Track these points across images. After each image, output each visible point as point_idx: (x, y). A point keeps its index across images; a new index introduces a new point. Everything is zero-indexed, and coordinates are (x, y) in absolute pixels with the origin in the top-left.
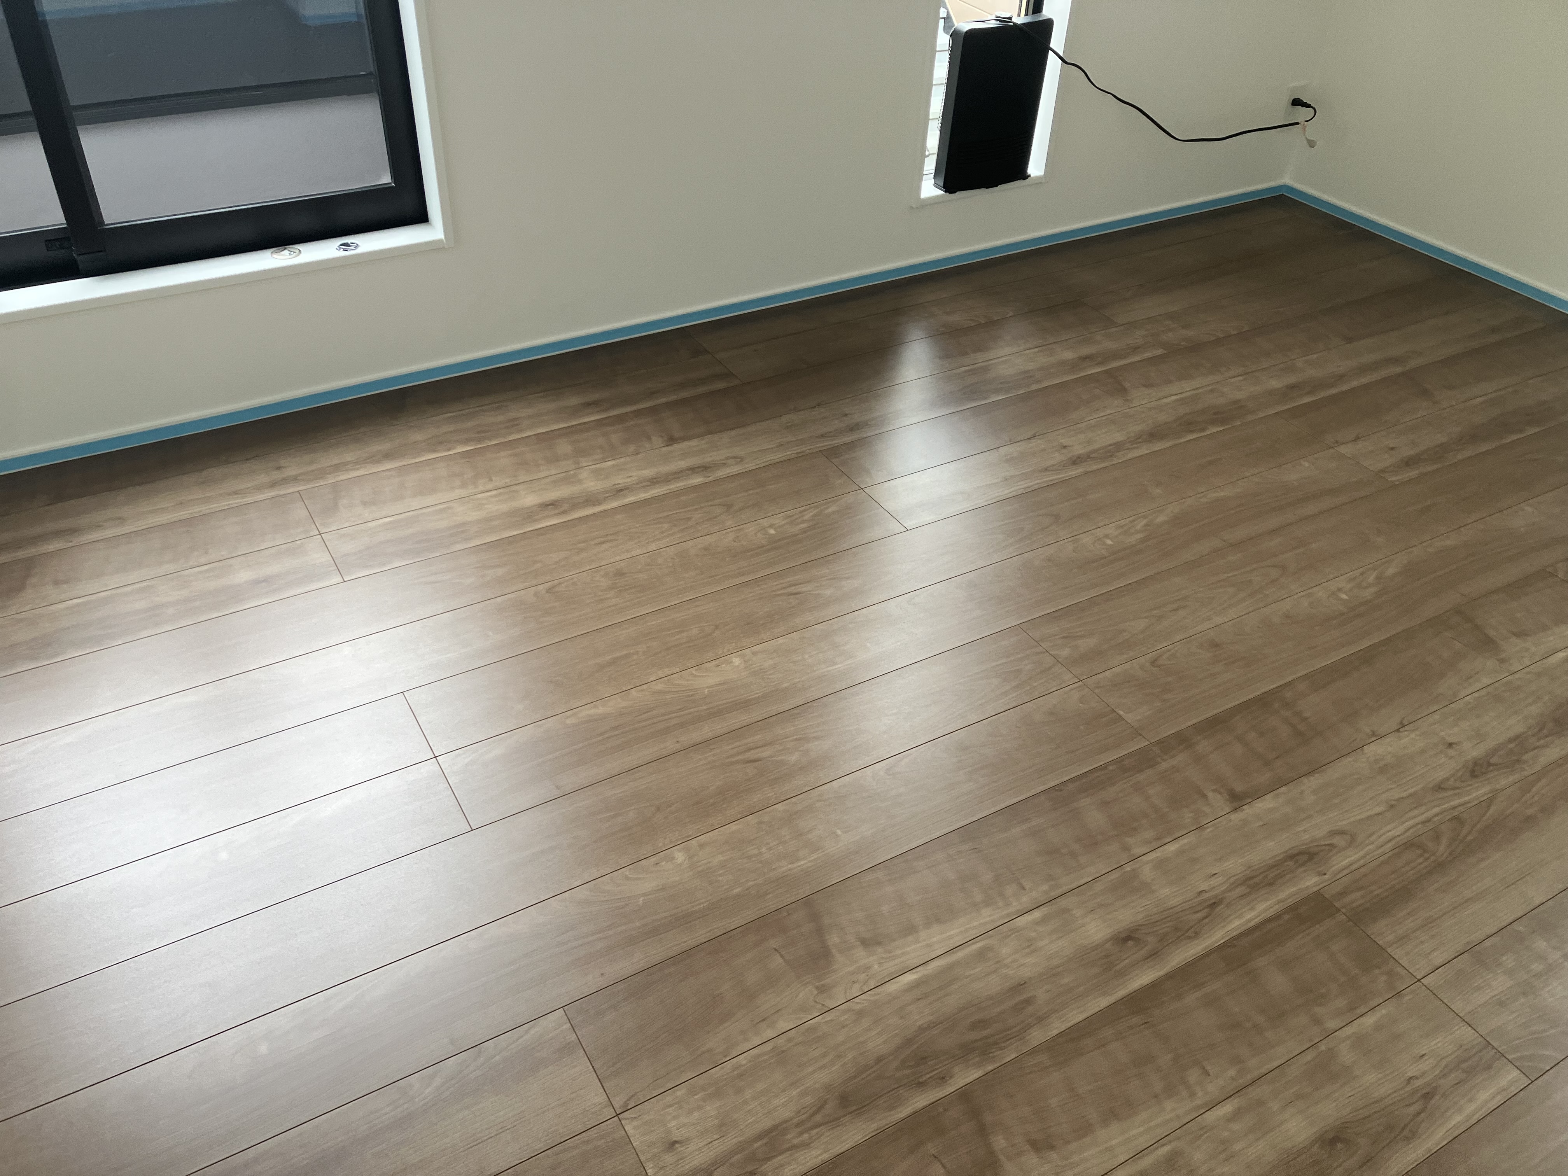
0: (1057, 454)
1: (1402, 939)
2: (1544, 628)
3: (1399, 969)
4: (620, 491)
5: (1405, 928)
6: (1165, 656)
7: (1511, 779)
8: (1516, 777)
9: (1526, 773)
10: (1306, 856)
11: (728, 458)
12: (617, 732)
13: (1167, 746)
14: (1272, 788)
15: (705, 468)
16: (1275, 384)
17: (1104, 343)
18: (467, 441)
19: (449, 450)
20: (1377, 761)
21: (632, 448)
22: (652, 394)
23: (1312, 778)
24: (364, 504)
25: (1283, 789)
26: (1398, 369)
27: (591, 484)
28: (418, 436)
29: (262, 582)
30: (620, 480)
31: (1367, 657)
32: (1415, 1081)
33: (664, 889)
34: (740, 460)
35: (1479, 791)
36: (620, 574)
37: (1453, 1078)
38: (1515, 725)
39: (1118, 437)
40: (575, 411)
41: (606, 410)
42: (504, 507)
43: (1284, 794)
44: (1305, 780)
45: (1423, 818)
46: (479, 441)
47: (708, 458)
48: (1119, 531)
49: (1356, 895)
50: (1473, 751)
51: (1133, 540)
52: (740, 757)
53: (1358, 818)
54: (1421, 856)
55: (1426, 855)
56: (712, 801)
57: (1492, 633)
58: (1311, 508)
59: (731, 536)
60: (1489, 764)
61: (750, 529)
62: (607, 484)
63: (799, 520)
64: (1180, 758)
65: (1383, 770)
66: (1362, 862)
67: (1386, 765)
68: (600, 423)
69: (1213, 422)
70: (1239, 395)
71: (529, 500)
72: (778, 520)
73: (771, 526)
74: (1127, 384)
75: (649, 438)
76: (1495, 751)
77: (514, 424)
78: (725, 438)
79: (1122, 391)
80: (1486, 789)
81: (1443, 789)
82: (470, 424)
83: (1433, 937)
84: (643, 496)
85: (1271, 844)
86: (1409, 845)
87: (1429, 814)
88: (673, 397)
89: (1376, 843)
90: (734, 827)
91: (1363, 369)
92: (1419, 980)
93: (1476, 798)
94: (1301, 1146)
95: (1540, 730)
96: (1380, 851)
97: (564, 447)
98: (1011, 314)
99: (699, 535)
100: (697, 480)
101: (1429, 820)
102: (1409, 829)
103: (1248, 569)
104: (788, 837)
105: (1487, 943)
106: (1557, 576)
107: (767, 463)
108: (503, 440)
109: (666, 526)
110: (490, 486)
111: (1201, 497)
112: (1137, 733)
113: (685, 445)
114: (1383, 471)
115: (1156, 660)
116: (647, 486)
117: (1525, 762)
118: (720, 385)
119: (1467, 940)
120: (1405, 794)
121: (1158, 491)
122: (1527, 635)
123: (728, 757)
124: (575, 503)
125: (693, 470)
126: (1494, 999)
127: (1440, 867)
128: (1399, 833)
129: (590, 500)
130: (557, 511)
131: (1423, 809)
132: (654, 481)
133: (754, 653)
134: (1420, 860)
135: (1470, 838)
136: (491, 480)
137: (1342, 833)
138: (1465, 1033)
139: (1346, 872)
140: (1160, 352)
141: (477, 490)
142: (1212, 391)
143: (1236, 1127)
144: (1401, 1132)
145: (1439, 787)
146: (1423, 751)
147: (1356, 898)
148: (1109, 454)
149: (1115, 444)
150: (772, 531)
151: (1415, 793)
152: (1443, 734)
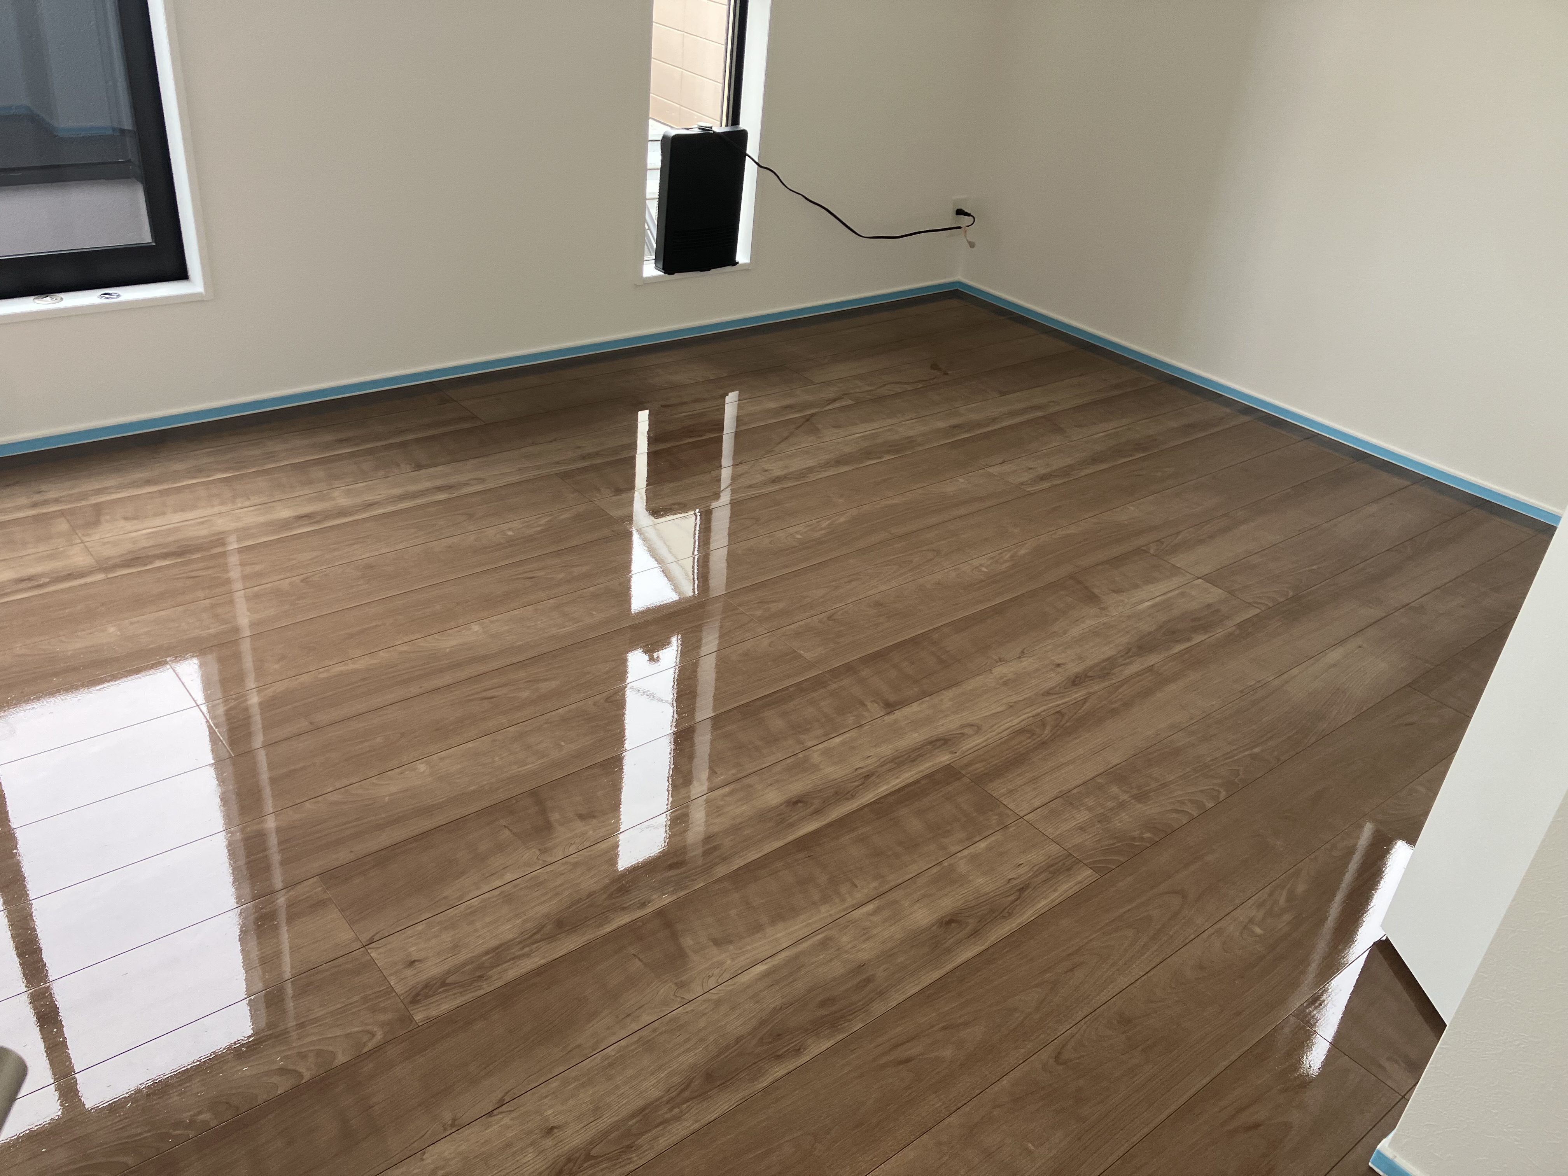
0: (759, 476)
1: (1011, 792)
2: (1136, 586)
3: (1008, 811)
4: (371, 505)
5: (1013, 785)
6: (839, 613)
7: (1103, 685)
8: (1107, 683)
9: (1114, 681)
10: (943, 742)
11: (471, 480)
12: (365, 682)
13: (835, 673)
14: (918, 698)
15: (449, 487)
16: (940, 425)
17: (802, 396)
18: (226, 470)
19: (208, 476)
20: (1001, 678)
21: (381, 473)
22: (402, 432)
23: (950, 691)
24: (126, 519)
25: (927, 698)
26: (1039, 414)
27: (342, 500)
28: (179, 466)
29: (26, 580)
30: (370, 497)
31: (999, 610)
32: (1014, 881)
33: (407, 790)
34: (482, 480)
35: (1078, 694)
36: (369, 567)
37: (1043, 876)
38: (1108, 651)
39: (811, 463)
40: (328, 446)
41: (356, 445)
42: (262, 519)
43: (927, 701)
44: (945, 692)
45: (1034, 713)
46: (238, 469)
47: (453, 480)
48: (808, 528)
49: (978, 765)
50: (1074, 668)
51: (817, 535)
52: (476, 696)
53: (985, 715)
54: (1029, 738)
55: (1034, 737)
56: (452, 727)
57: (1096, 591)
58: (963, 511)
59: (473, 538)
60: (1086, 676)
61: (491, 532)
62: (358, 500)
63: (536, 525)
64: (846, 681)
65: (1005, 683)
66: (984, 744)
67: (1008, 680)
68: (352, 455)
69: (889, 452)
70: (911, 433)
71: (285, 513)
72: (517, 525)
73: (510, 529)
74: (820, 426)
75: (398, 465)
76: (1091, 668)
77: (270, 456)
78: (470, 464)
79: (815, 431)
80: (1083, 692)
81: (1050, 694)
82: (229, 456)
83: (1034, 789)
84: (391, 508)
85: (915, 735)
86: (1021, 731)
87: (1039, 710)
88: (421, 435)
89: (996, 731)
90: (470, 745)
91: (1012, 414)
92: (1022, 818)
93: (1075, 699)
94: (924, 927)
95: (1127, 653)
96: (999, 736)
97: (318, 473)
98: (725, 375)
99: (443, 537)
100: (442, 496)
101: (1038, 714)
102: (1024, 720)
103: (910, 552)
104: (518, 749)
105: (1075, 791)
106: (1148, 552)
107: (508, 483)
108: (260, 469)
109: (412, 531)
110: (247, 503)
111: (875, 505)
112: (812, 665)
113: (431, 470)
114: (1022, 484)
115: (832, 616)
116: (395, 501)
117: (1114, 674)
118: (466, 425)
119: (1060, 790)
120: (1021, 699)
121: (841, 500)
122: (1123, 592)
123: (466, 697)
124: (327, 515)
125: (440, 489)
126: (1077, 826)
127: (1044, 744)
128: (1014, 724)
129: (342, 512)
130: (312, 521)
131: (1033, 707)
132: (402, 498)
133: (492, 622)
134: (1029, 741)
135: (1068, 724)
136: (249, 499)
137: (972, 725)
138: (1054, 849)
139: (972, 750)
140: (850, 402)
141: (235, 506)
142: (889, 430)
143: (875, 919)
144: (1001, 913)
145: (1048, 693)
146: (1037, 670)
147: (979, 767)
148: (802, 475)
149: (807, 468)
150: (510, 533)
151: (1030, 697)
152: (1053, 658)
